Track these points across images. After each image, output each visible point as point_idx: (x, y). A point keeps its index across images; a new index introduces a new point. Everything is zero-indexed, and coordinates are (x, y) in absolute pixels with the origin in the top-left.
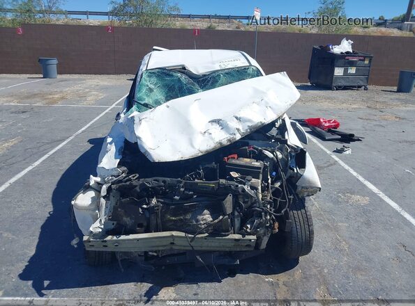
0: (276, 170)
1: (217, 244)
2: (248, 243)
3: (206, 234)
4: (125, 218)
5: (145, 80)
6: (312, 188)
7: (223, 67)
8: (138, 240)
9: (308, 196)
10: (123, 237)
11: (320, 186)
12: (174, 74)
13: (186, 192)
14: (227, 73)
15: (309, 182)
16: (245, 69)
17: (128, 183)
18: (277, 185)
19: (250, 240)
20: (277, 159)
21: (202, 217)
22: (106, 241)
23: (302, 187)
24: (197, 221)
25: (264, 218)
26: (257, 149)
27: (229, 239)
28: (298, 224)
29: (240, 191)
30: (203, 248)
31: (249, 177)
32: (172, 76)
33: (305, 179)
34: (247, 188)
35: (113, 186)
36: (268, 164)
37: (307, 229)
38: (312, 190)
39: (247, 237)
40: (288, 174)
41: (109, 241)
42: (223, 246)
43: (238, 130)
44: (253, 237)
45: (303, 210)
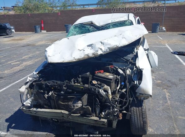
0: (125, 82)
1: (85, 121)
2: (102, 123)
3: (79, 115)
4: (39, 100)
5: (72, 30)
6: (146, 94)
7: (113, 21)
8: (45, 112)
9: (144, 99)
10: (39, 110)
11: (151, 94)
12: (87, 26)
13: (68, 90)
14: (114, 25)
15: (144, 91)
16: (125, 22)
17: (40, 82)
18: (124, 90)
19: (104, 122)
20: (125, 74)
21: (76, 104)
22: (30, 111)
23: (140, 94)
24: (74, 106)
25: (111, 110)
26: (115, 68)
27: (91, 119)
28: (136, 116)
29: (97, 92)
30: (79, 122)
31: (103, 84)
32: (85, 27)
33: (141, 89)
34: (101, 91)
35: (34, 83)
36: (119, 77)
37: (141, 120)
38: (146, 96)
39: (102, 120)
40: (132, 85)
41: (32, 111)
42: (89, 123)
43: (101, 49)
44: (105, 120)
45: (140, 108)
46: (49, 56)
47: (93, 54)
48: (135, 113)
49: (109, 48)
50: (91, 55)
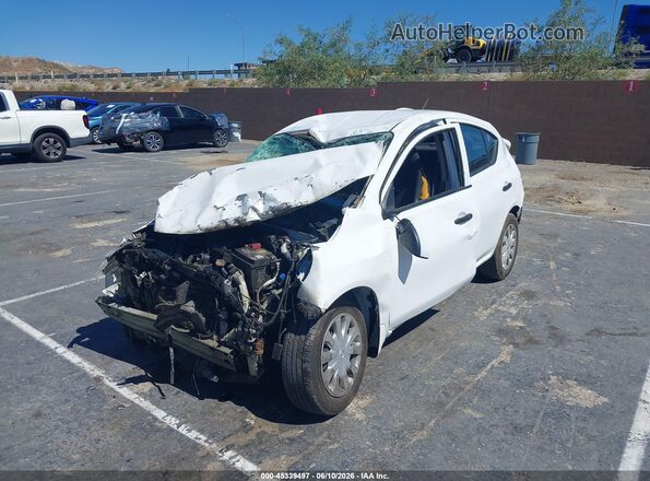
3: (188, 331)
6: (312, 305)
10: (123, 308)
12: (294, 141)
15: (308, 295)
16: (377, 136)
18: (276, 292)
19: (227, 354)
22: (110, 307)
23: (302, 302)
25: (240, 329)
27: (203, 344)
29: (218, 283)
32: (292, 143)
33: (304, 290)
34: (227, 283)
36: (276, 261)
39: (223, 349)
43: (255, 210)
44: (228, 351)
45: (303, 337)
46: (160, 216)
47: (237, 220)
48: (290, 353)
49: (272, 209)
50: (231, 223)
